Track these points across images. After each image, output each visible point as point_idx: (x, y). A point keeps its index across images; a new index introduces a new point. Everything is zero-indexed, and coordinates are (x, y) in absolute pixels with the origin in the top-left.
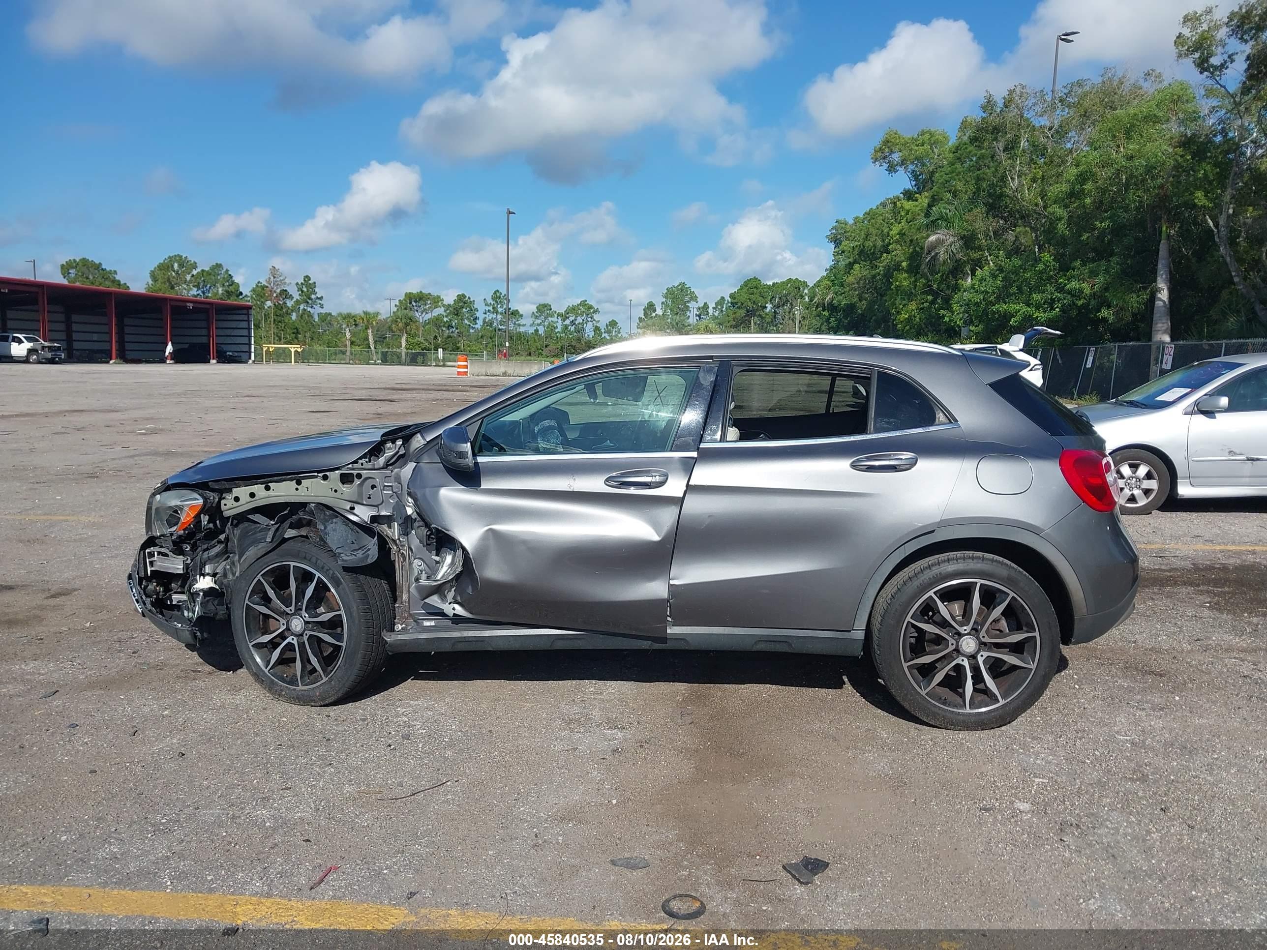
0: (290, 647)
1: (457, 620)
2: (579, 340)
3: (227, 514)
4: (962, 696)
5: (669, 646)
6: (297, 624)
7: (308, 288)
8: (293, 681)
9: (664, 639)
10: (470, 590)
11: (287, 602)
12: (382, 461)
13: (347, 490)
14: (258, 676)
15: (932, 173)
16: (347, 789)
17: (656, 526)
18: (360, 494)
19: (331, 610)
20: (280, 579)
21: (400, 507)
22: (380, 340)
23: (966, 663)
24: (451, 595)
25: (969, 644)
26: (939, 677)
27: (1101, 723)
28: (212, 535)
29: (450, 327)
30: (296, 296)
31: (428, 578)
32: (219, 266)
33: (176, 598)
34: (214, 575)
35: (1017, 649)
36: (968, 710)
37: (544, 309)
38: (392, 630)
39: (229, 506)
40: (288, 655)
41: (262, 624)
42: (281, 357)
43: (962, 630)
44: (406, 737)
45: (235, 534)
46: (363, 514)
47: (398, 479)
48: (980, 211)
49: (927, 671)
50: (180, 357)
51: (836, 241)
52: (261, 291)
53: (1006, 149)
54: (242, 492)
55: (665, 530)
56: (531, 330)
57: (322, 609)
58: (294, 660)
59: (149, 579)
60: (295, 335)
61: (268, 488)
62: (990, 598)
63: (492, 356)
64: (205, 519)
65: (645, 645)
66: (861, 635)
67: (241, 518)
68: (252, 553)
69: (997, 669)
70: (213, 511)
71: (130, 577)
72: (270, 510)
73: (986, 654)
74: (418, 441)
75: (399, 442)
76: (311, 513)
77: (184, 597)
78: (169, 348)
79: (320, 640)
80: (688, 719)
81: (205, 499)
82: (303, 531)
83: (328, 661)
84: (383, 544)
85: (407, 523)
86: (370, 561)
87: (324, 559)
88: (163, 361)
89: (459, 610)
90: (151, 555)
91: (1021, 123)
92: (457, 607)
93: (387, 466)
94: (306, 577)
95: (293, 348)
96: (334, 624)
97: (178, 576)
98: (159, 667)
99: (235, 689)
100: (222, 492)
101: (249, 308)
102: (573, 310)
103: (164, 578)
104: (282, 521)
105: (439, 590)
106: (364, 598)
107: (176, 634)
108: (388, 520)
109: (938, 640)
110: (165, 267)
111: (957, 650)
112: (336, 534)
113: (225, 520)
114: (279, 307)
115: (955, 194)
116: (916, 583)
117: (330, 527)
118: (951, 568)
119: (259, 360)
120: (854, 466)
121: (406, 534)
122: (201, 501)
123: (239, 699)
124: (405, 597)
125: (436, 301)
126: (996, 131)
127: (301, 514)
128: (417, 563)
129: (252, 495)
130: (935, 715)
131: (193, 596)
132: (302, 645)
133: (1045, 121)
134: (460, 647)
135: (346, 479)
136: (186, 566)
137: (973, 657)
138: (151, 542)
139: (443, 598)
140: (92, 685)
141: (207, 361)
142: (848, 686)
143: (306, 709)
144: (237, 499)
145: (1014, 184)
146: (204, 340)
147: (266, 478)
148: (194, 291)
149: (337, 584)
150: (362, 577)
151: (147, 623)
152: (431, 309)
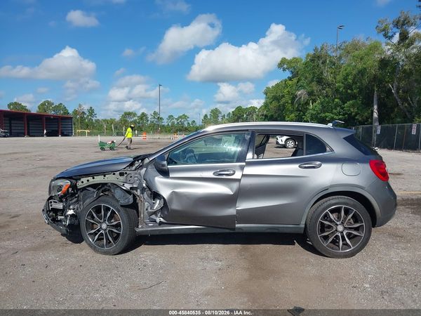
0: (102, 234)
1: (161, 223)
2: (183, 127)
3: (79, 188)
4: (339, 246)
5: (236, 231)
6: (104, 226)
7: (91, 111)
8: (103, 246)
9: (234, 229)
10: (166, 213)
11: (100, 218)
12: (134, 168)
13: (122, 178)
14: (90, 245)
15: (298, 72)
16: (127, 285)
17: (231, 189)
18: (126, 179)
19: (116, 221)
20: (98, 210)
21: (140, 184)
22: (116, 128)
23: (340, 235)
24: (159, 215)
25: (340, 228)
26: (330, 240)
27: (386, 255)
28: (73, 195)
29: (139, 123)
30: (87, 114)
31: (151, 208)
32: (61, 104)
33: (59, 218)
34: (74, 209)
35: (357, 229)
36: (341, 251)
37: (171, 117)
38: (138, 227)
39: (80, 185)
40: (101, 237)
41: (91, 226)
42: (83, 134)
43: (338, 223)
44: (145, 266)
45: (81, 195)
46: (127, 186)
47: (140, 174)
48: (314, 83)
49: (326, 238)
50: (49, 135)
51: (266, 94)
52: (76, 112)
53: (322, 63)
54: (84, 180)
55: (234, 190)
56: (166, 124)
57: (113, 221)
58: (103, 239)
59: (50, 211)
60: (87, 127)
61: (93, 178)
62: (347, 212)
63: (154, 133)
64: (70, 189)
65: (227, 231)
66: (303, 226)
67: (84, 189)
68: (88, 201)
69: (350, 236)
70: (74, 187)
71: (43, 210)
72: (94, 186)
73: (346, 231)
74: (147, 161)
75: (140, 161)
76: (109, 186)
77: (63, 217)
78: (45, 131)
79: (112, 231)
80: (243, 257)
81: (71, 182)
82: (106, 193)
83: (115, 239)
84: (134, 197)
85: (143, 190)
86: (130, 203)
87: (114, 202)
88: (43, 136)
89: (162, 219)
90: (51, 202)
91: (327, 55)
92: (161, 219)
93: (135, 170)
94: (107, 209)
95: (87, 131)
96: (118, 226)
97: (61, 210)
98: (53, 242)
99: (81, 250)
100: (77, 180)
101: (72, 118)
102: (180, 117)
103: (56, 211)
104: (99, 189)
105: (155, 213)
106: (128, 216)
107: (60, 230)
108: (136, 189)
109: (329, 227)
110: (43, 105)
111: (336, 230)
112: (118, 193)
113: (78, 190)
114: (81, 117)
115: (306, 78)
116: (322, 207)
117: (116, 191)
118: (333, 202)
119: (75, 135)
120: (300, 167)
121: (143, 194)
122: (69, 183)
123: (83, 253)
124: (142, 216)
125: (135, 115)
126: (319, 57)
127: (106, 187)
128: (146, 203)
129: (88, 181)
130: (329, 253)
131: (66, 217)
132: (106, 234)
133: (334, 54)
134: (163, 233)
135: (121, 174)
136: (64, 206)
137: (342, 232)
138: (51, 198)
139: (157, 216)
140: (29, 249)
141: (57, 136)
142: (296, 244)
143: (107, 256)
144: (82, 182)
145: (325, 75)
146: (57, 129)
147: (93, 175)
148: (53, 112)
149: (119, 211)
150: (127, 209)
151: (49, 226)
152: (133, 117)
